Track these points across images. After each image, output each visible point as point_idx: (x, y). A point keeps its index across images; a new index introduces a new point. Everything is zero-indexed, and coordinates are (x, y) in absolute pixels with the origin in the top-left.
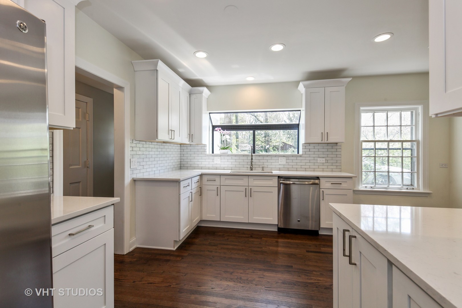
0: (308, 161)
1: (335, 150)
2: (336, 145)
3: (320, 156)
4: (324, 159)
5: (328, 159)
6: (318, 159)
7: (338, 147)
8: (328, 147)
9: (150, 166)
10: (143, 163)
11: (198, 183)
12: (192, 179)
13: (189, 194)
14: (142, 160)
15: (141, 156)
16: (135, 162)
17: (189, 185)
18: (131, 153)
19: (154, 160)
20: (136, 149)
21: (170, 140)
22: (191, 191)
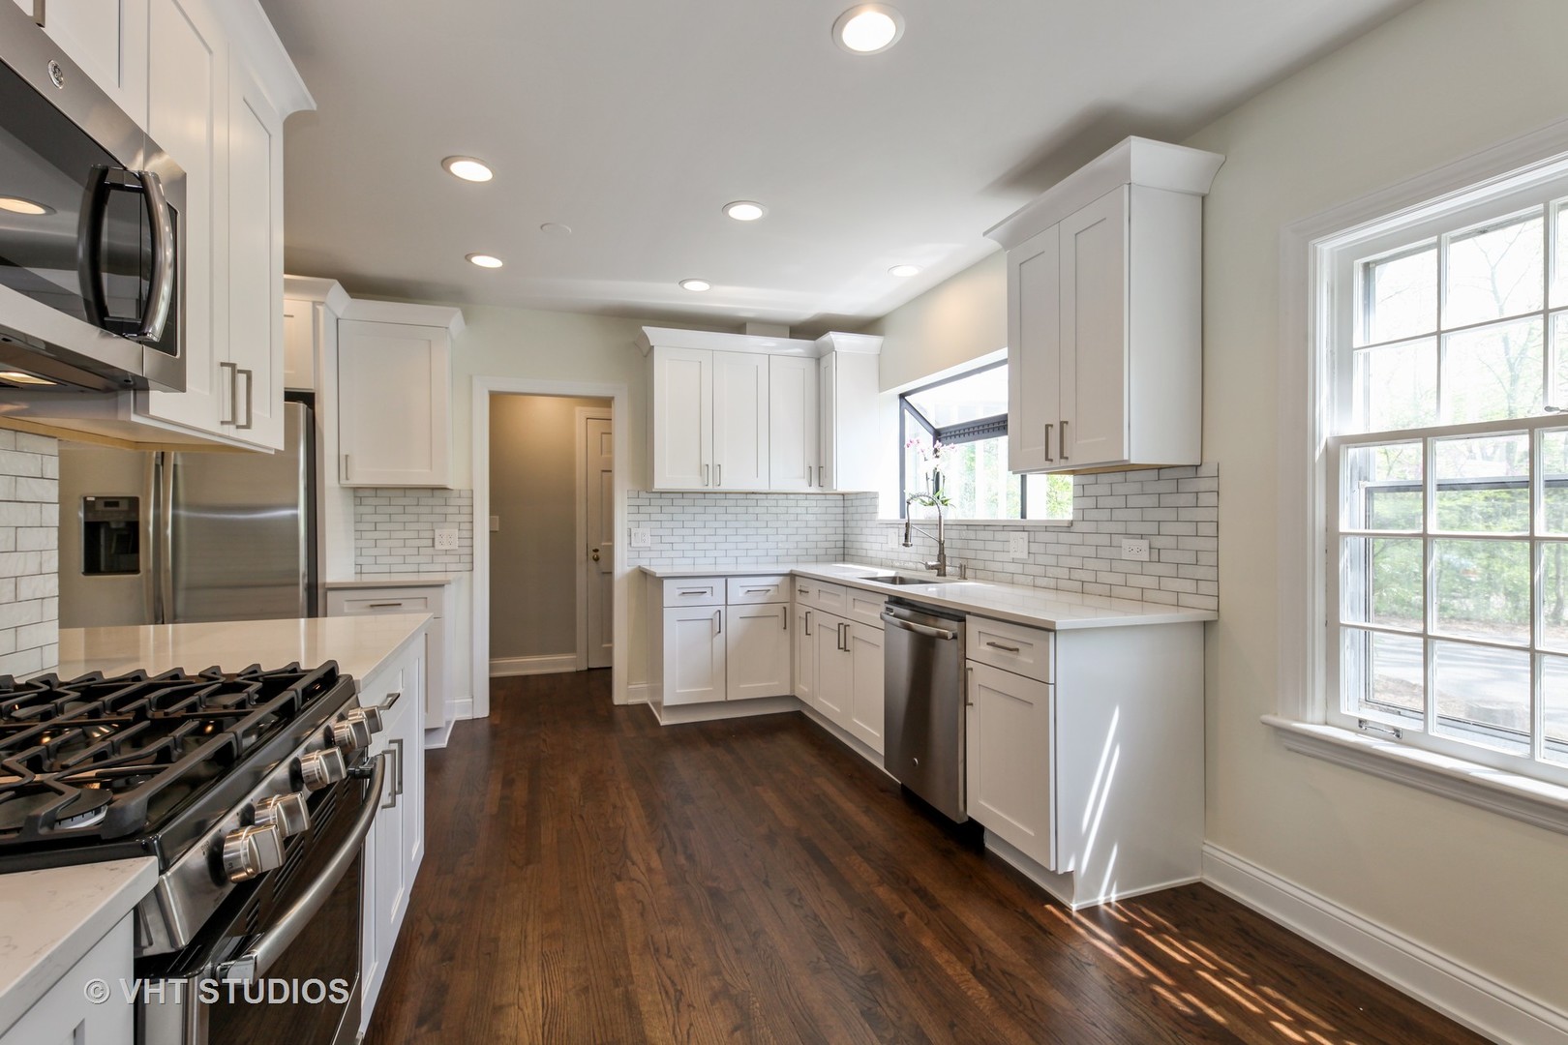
0: (1092, 552)
1: (1190, 499)
2: (1191, 472)
3: (1134, 528)
4: (1144, 544)
5: (1158, 542)
6: (1126, 543)
7: (1203, 485)
8: (1162, 487)
9: (698, 546)
10: (672, 539)
11: (768, 594)
12: (729, 579)
13: (710, 612)
14: (669, 532)
15: (665, 524)
16: (644, 536)
17: (709, 591)
18: (632, 517)
19: (712, 532)
20: (650, 510)
21: (706, 488)
22: (722, 609)
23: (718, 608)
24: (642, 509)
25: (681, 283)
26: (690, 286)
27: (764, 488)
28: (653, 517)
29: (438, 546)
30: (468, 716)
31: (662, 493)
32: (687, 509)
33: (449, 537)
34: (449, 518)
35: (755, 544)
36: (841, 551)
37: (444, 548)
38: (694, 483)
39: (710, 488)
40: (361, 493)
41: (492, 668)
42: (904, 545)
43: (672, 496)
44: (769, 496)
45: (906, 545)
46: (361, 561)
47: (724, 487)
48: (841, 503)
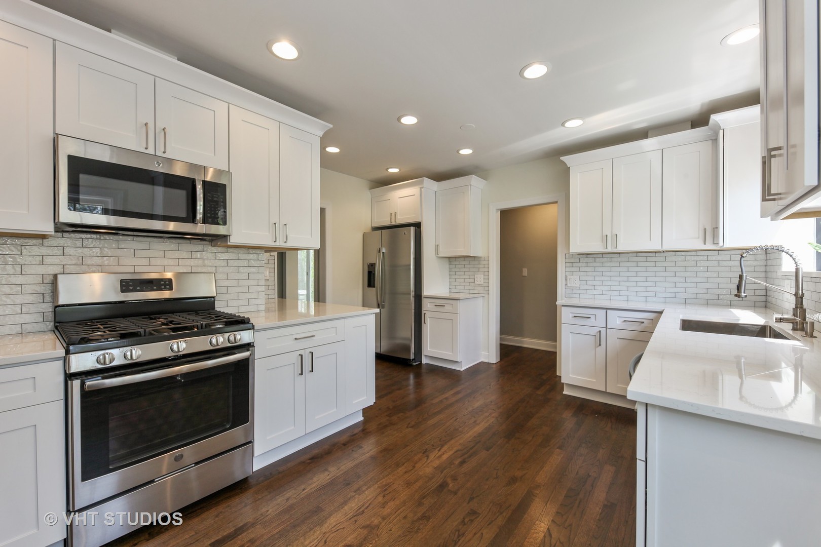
9: (613, 288)
10: (595, 283)
11: (643, 325)
12: (608, 311)
13: (594, 331)
14: (592, 278)
15: (590, 274)
16: (575, 281)
17: (593, 317)
18: (567, 269)
19: (626, 279)
20: (580, 265)
21: (606, 250)
22: (603, 331)
23: (600, 329)
24: (574, 265)
25: (563, 124)
26: (568, 124)
27: (659, 248)
28: (582, 269)
29: (476, 283)
30: (487, 361)
31: (587, 254)
32: (605, 264)
33: (480, 278)
34: (480, 270)
35: (664, 289)
36: (763, 298)
37: (478, 283)
38: (597, 247)
39: (609, 249)
40: (451, 260)
41: (501, 339)
42: (736, 295)
43: (595, 256)
44: (677, 254)
45: (738, 296)
46: (451, 287)
47: (621, 248)
48: (763, 257)
